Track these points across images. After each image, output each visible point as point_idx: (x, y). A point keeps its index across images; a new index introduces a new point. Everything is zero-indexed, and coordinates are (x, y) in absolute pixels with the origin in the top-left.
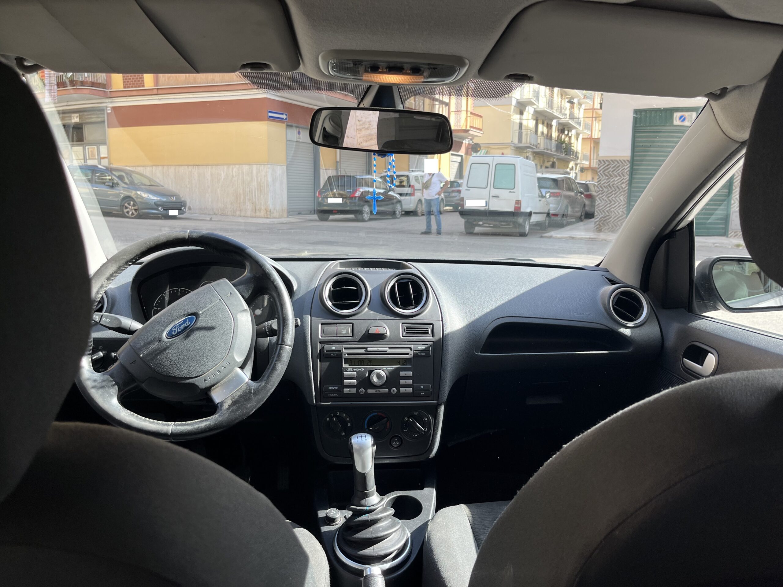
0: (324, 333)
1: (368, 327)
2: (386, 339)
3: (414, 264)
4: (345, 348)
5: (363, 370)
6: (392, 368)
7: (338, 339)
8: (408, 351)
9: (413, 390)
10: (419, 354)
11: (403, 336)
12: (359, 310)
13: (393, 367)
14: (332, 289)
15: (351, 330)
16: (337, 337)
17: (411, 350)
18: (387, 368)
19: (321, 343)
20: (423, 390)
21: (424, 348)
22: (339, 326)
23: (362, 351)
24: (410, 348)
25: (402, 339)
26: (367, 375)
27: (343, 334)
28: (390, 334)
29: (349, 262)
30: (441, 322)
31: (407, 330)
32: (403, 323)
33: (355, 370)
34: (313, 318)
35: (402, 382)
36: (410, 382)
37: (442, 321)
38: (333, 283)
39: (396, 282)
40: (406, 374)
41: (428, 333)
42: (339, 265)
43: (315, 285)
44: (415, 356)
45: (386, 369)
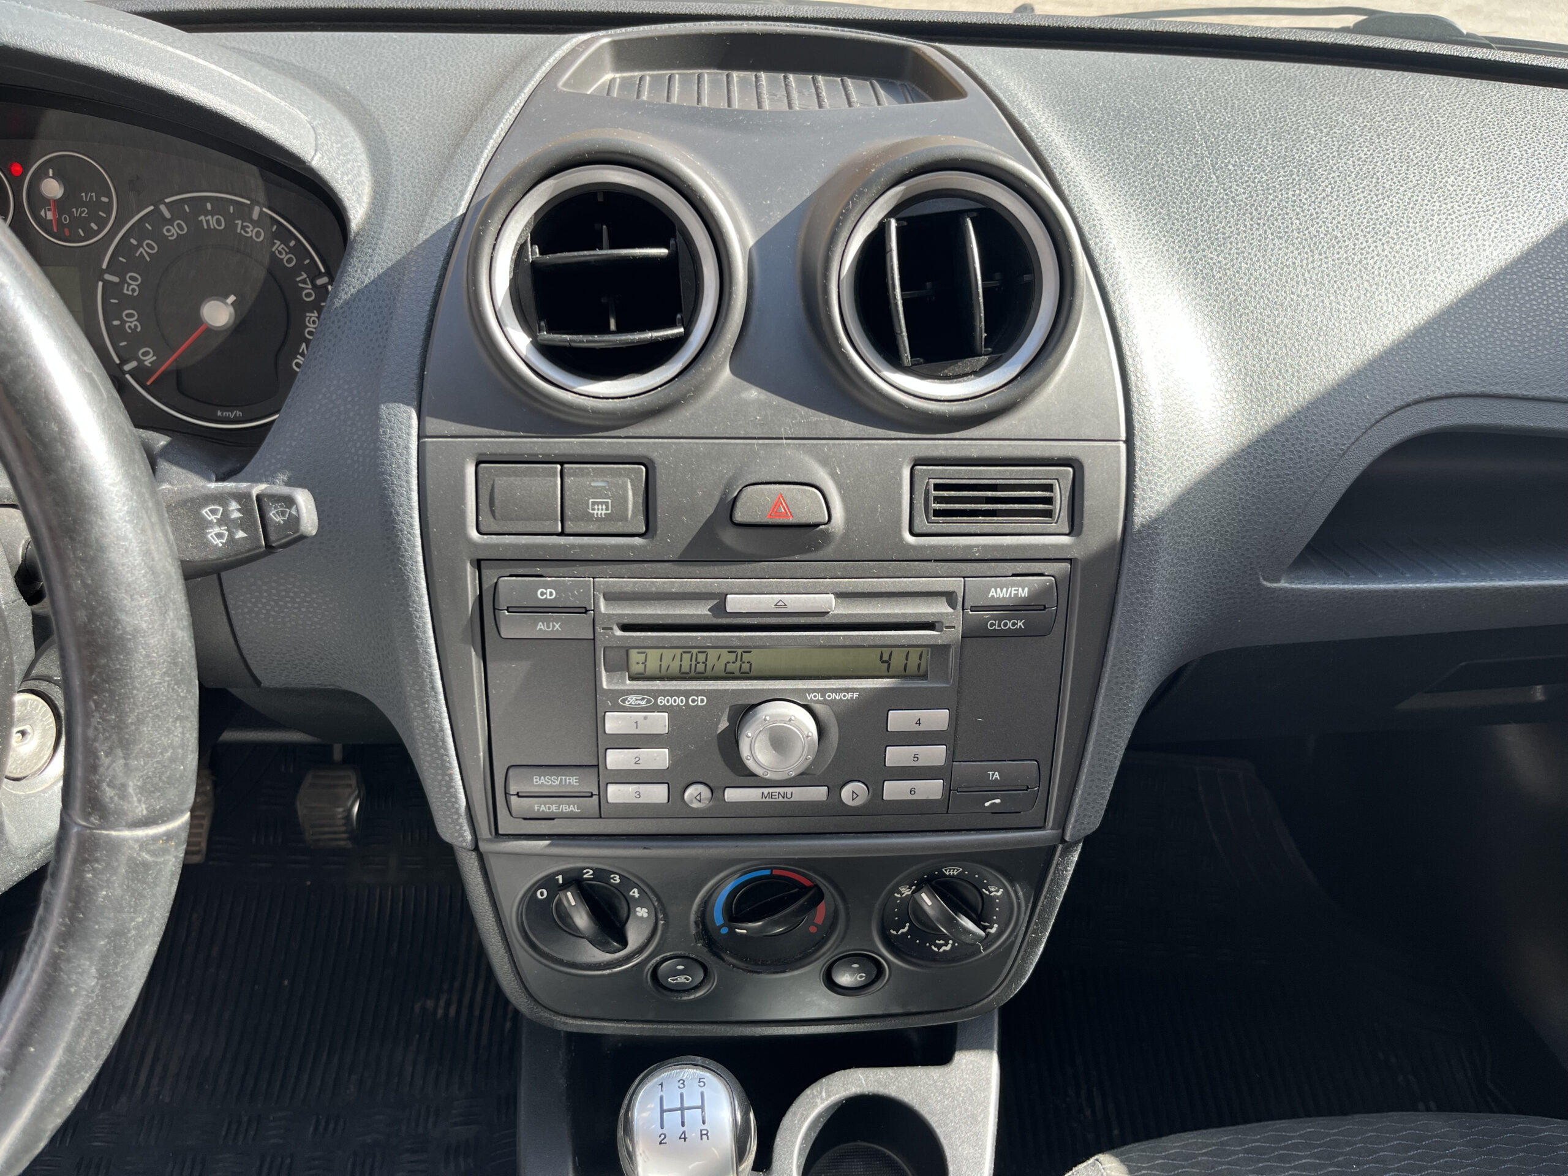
0: (493, 512)
1: (729, 485)
2: (829, 551)
3: (971, 54)
4: (610, 597)
5: (701, 701)
6: (849, 696)
7: (573, 546)
8: (939, 609)
9: (948, 790)
10: (993, 625)
11: (912, 533)
12: (681, 385)
13: (854, 690)
14: (534, 253)
15: (640, 500)
16: (562, 534)
17: (952, 604)
18: (823, 692)
19: (478, 564)
20: (994, 789)
21: (1024, 593)
22: (575, 474)
23: (701, 611)
24: (949, 597)
25: (914, 547)
26: (724, 724)
27: (599, 519)
28: (848, 520)
29: (661, 38)
30: (1123, 447)
31: (938, 499)
32: (918, 462)
33: (662, 701)
34: (434, 425)
35: (896, 756)
36: (935, 755)
37: (1129, 442)
38: (536, 214)
39: (890, 214)
40: (919, 723)
41: (1048, 514)
42: (607, 59)
43: (457, 205)
44: (973, 634)
45: (819, 697)
